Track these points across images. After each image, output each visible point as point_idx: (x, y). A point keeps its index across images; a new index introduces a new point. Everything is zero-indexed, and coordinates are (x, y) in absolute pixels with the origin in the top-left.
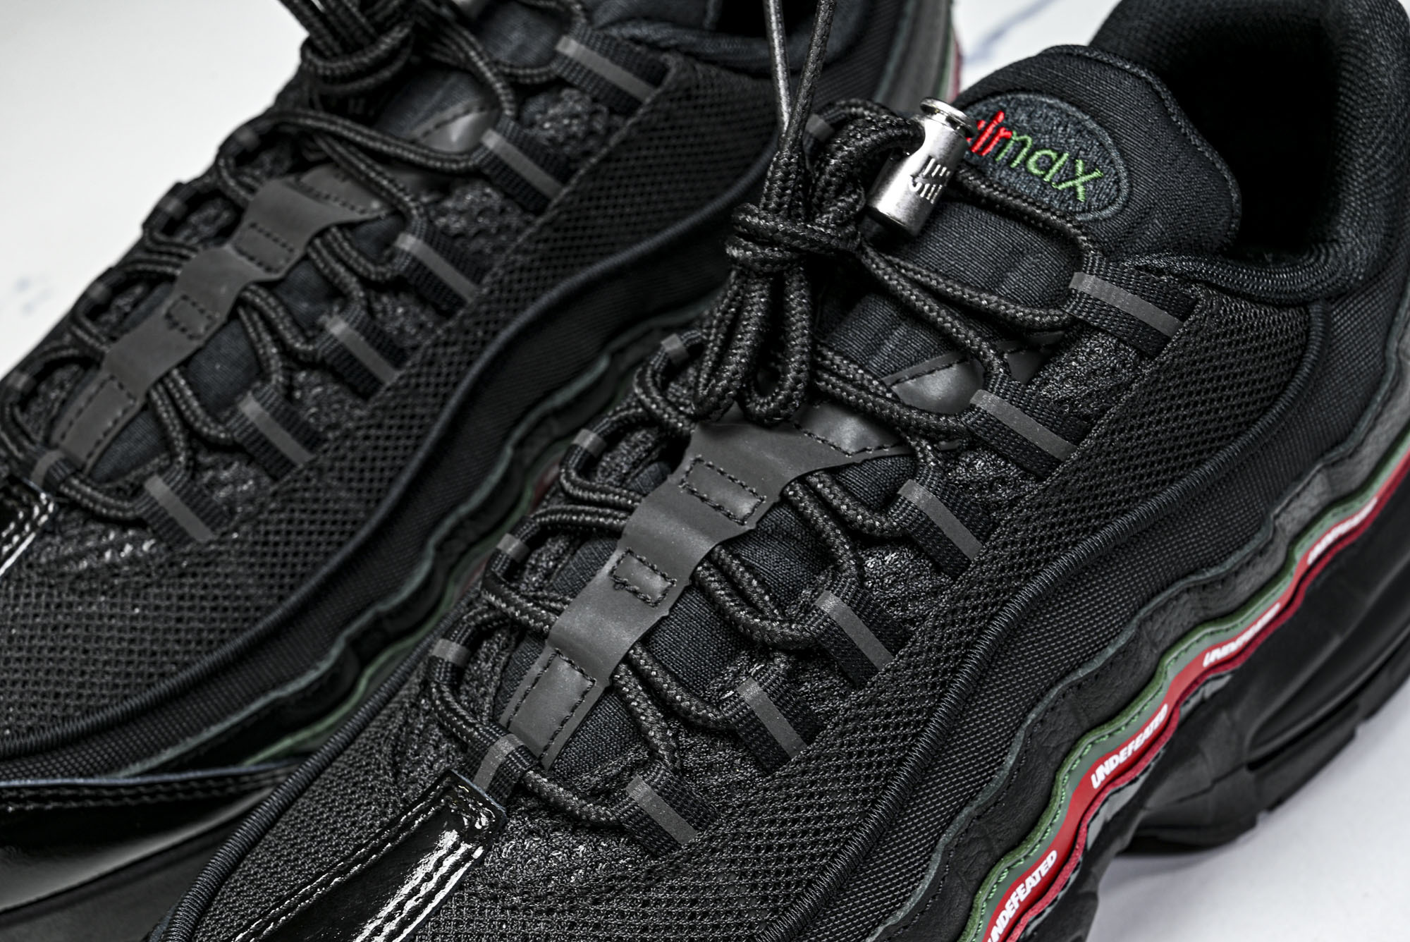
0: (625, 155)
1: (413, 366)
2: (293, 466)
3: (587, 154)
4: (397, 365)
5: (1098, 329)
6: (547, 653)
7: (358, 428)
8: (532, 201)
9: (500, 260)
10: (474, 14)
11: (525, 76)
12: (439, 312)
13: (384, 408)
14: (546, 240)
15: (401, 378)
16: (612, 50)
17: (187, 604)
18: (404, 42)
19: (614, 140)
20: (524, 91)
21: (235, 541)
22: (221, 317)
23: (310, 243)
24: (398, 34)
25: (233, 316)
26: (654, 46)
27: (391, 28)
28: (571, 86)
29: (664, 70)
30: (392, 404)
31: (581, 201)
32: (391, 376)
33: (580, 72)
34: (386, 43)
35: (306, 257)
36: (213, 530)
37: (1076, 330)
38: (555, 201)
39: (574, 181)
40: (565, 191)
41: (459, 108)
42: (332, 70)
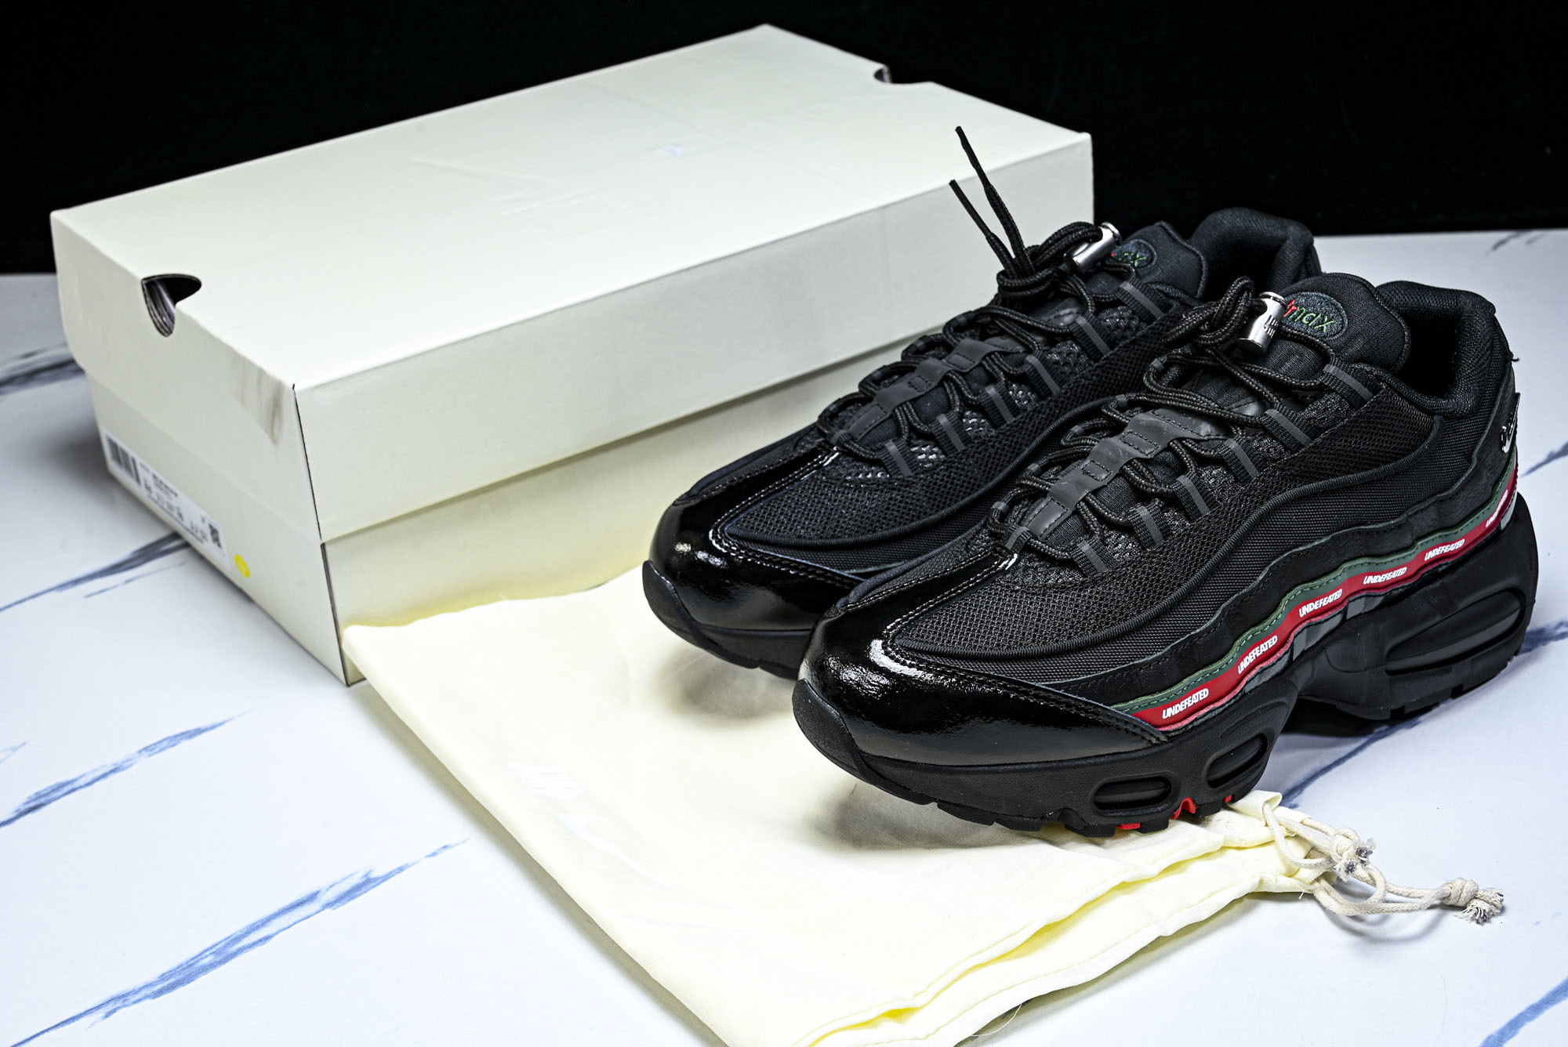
0: (1143, 343)
1: (1022, 418)
2: (956, 450)
3: (1125, 338)
4: (1015, 416)
5: (1334, 391)
6: (1049, 499)
7: (990, 441)
8: (1093, 353)
9: (1073, 378)
10: (1083, 271)
11: (1102, 298)
12: (1038, 394)
13: (1004, 434)
14: (1097, 376)
15: (1015, 422)
16: (1146, 289)
17: (892, 502)
18: (1048, 277)
19: (1140, 333)
20: (1101, 306)
21: (921, 479)
22: (934, 384)
23: (984, 358)
24: (1045, 272)
25: (941, 384)
26: (1167, 295)
27: (1043, 269)
28: (1123, 304)
29: (1171, 306)
30: (1008, 433)
31: (1118, 360)
32: (1010, 420)
33: (1129, 298)
34: (1039, 276)
35: (981, 365)
36: (912, 471)
37: (1321, 391)
38: (1105, 356)
39: (1116, 349)
40: (1111, 352)
41: (1067, 311)
42: (1011, 284)
